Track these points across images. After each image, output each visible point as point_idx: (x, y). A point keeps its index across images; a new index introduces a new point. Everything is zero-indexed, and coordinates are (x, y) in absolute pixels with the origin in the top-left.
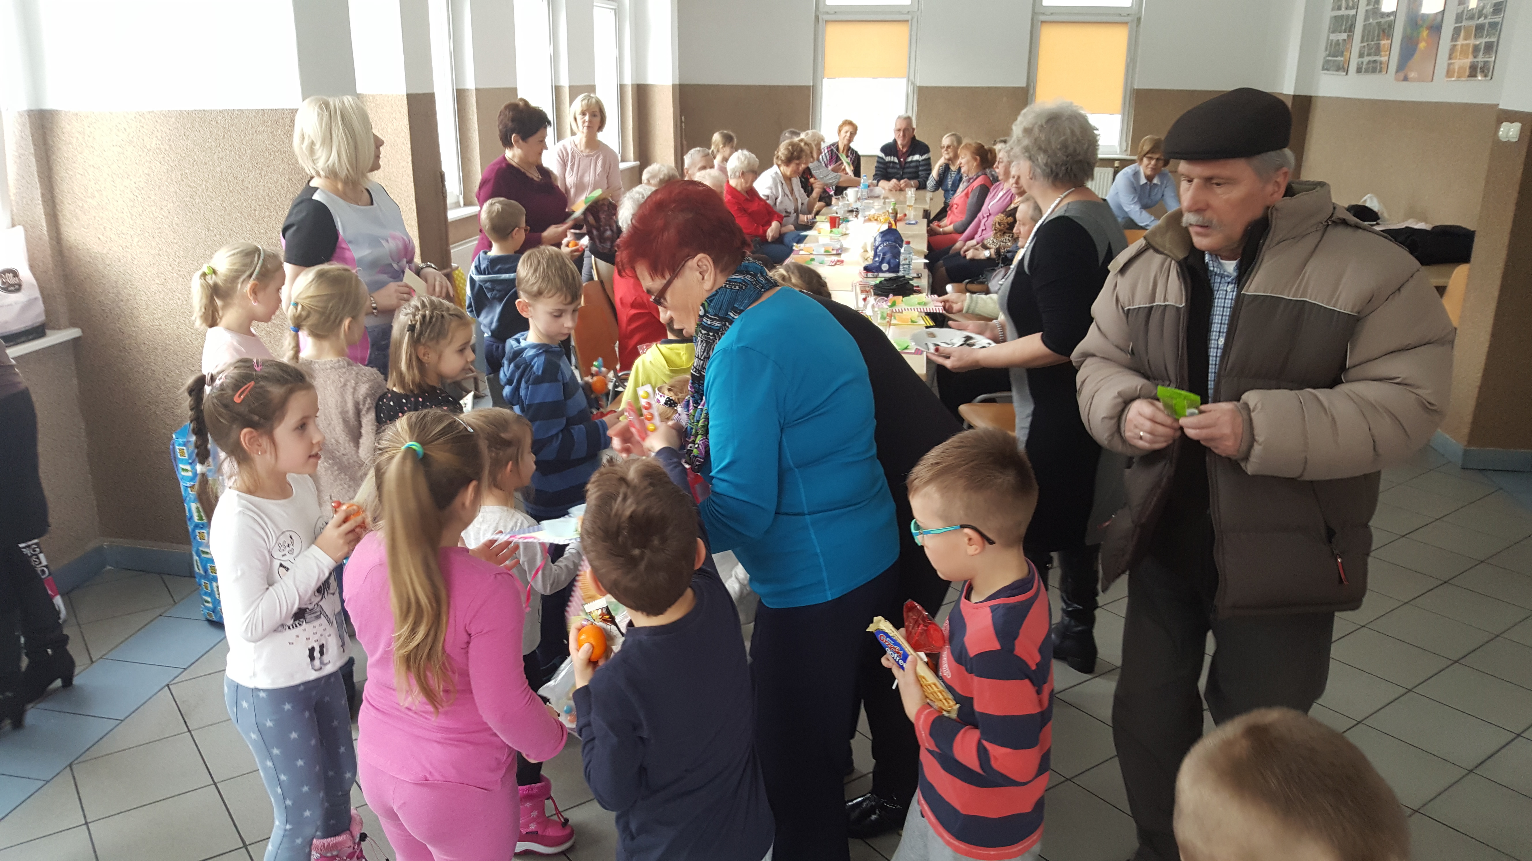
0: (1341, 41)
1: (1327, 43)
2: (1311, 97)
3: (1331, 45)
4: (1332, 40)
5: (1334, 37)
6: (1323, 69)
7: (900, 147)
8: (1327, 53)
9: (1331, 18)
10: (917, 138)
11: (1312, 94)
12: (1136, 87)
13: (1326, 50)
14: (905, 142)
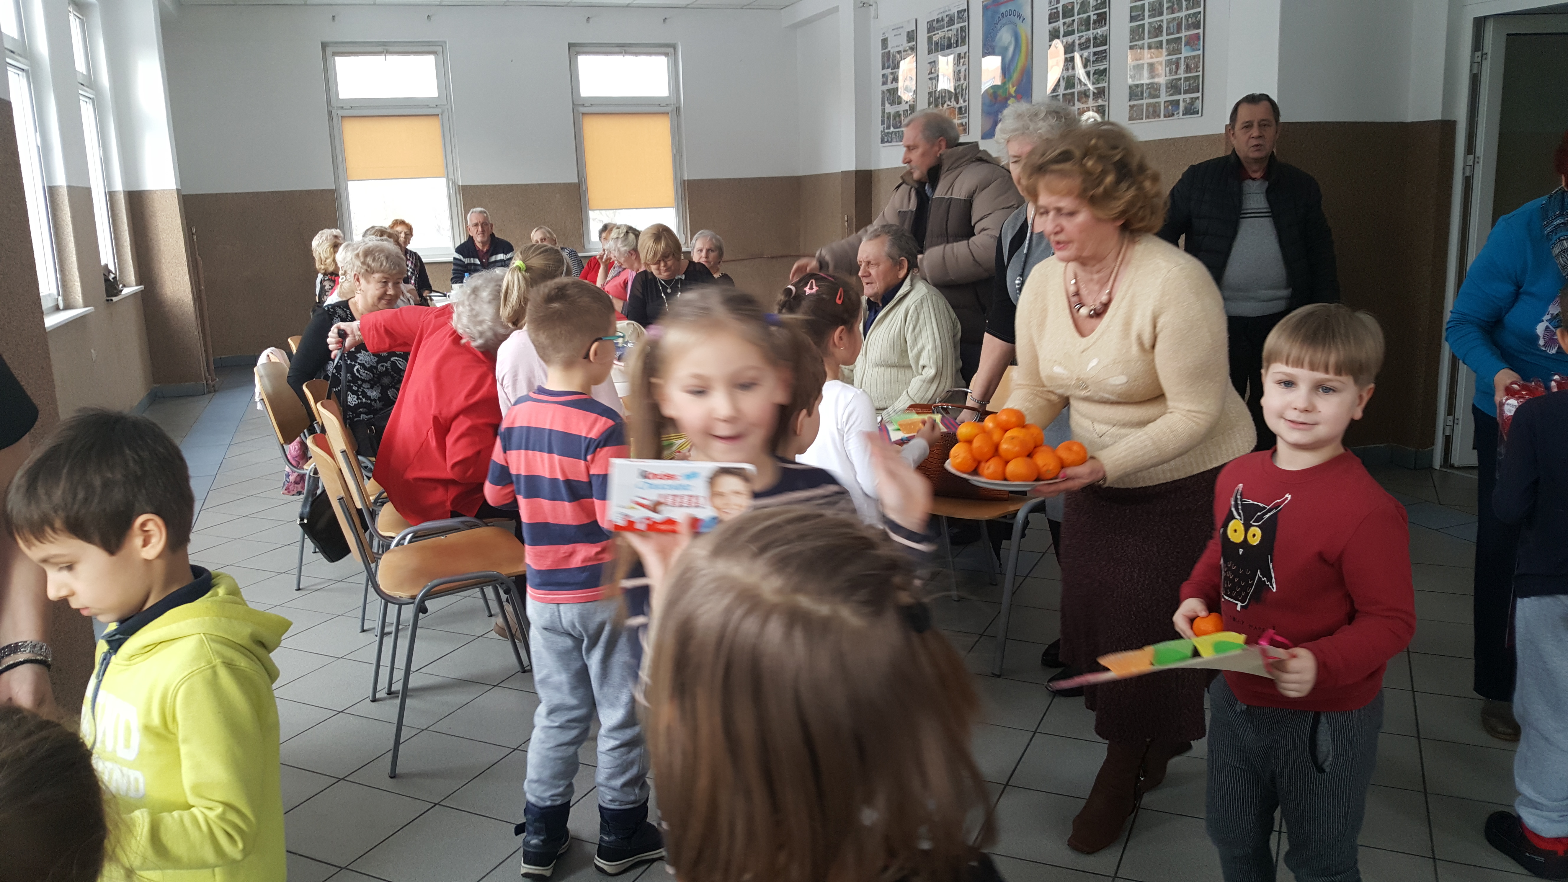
0: (901, 112)
1: (883, 116)
2: (870, 171)
3: (889, 118)
4: (890, 113)
5: (890, 109)
6: (883, 141)
7: (479, 245)
8: (885, 126)
9: (883, 92)
10: (496, 236)
11: (872, 168)
12: (686, 178)
13: (883, 123)
14: (486, 239)
